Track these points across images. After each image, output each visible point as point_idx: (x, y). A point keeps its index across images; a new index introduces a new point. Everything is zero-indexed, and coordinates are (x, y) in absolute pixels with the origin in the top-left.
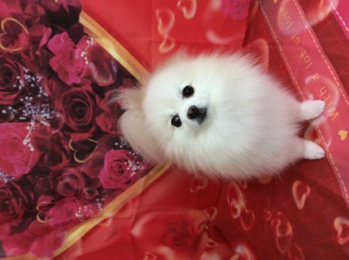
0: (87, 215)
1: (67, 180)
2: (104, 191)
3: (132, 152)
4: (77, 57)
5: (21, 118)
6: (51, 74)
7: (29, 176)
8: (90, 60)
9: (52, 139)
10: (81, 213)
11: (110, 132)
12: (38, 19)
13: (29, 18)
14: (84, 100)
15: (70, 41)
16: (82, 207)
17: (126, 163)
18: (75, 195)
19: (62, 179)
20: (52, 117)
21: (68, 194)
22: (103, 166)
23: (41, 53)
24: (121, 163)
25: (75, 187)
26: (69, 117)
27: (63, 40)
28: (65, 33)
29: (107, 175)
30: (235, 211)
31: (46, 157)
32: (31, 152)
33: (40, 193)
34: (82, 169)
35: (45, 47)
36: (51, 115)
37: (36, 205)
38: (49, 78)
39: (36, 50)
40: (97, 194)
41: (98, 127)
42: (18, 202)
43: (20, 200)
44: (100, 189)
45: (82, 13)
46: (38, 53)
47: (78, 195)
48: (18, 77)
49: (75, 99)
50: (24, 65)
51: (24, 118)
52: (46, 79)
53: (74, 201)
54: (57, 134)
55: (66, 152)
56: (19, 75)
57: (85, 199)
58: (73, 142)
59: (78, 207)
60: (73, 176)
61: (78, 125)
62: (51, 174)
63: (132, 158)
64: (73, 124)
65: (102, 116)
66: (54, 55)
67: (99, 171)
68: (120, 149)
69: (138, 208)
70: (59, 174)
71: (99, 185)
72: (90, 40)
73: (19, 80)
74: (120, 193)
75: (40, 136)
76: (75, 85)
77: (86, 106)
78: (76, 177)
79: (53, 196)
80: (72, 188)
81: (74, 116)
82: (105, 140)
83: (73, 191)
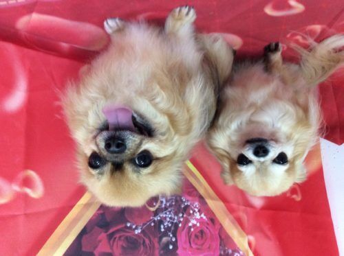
2: (222, 253)
17: (192, 230)
24: (193, 236)
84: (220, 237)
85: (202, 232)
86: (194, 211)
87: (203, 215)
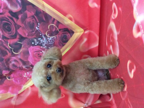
1: (13, 62)
3: (43, 47)
11: (28, 37)
14: (8, 21)
17: (41, 52)
19: (10, 62)
21: (15, 69)
22: (29, 55)
24: (38, 53)
25: (18, 66)
29: (33, 59)
33: (2, 70)
34: (19, 57)
41: (20, 35)
47: (21, 69)
49: (3, 22)
54: (0, 41)
55: (8, 50)
58: (10, 44)
59: (24, 73)
60: (15, 61)
61: (9, 35)
62: (4, 60)
63: (44, 50)
64: (7, 35)
65: (20, 28)
67: (28, 57)
68: (36, 46)
70: (8, 61)
71: (30, 64)
77: (10, 25)
78: (18, 61)
79: (9, 71)
80: (17, 66)
81: (6, 31)
82: (26, 42)
83: (18, 68)
85: (41, 56)
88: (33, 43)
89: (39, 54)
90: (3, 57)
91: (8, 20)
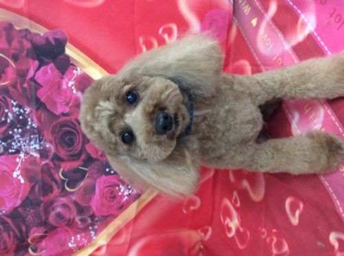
0: (80, 244)
1: (59, 210)
2: (97, 219)
4: (64, 87)
5: (10, 151)
6: (40, 105)
7: (20, 209)
8: (78, 89)
9: (42, 170)
10: (74, 243)
11: (100, 159)
12: (25, 53)
13: (16, 52)
14: (74, 129)
15: (56, 72)
16: (75, 236)
17: (117, 188)
18: (67, 225)
19: (53, 209)
20: (41, 148)
21: (60, 224)
22: (95, 194)
23: (28, 85)
25: (68, 216)
26: (59, 147)
27: (49, 71)
28: (52, 65)
29: (99, 202)
30: (230, 229)
31: (37, 188)
32: (21, 184)
33: (31, 226)
34: (74, 198)
35: (33, 79)
36: (40, 145)
37: (28, 237)
38: (37, 110)
39: (24, 83)
40: (90, 221)
41: (88, 154)
42: (9, 236)
43: (12, 233)
44: (92, 217)
45: (68, 44)
46: (25, 85)
47: (70, 223)
48: (6, 111)
49: (65, 129)
50: (12, 98)
51: (13, 151)
52: (34, 110)
53: (67, 231)
54: (47, 164)
55: (56, 182)
56: (8, 108)
57: (78, 228)
58: (63, 171)
59: (71, 237)
60: (64, 206)
61: (68, 153)
62: (42, 204)
63: (123, 183)
64: (63, 153)
66: (42, 87)
67: (91, 198)
68: (111, 174)
69: (132, 233)
70: (49, 206)
71: (91, 213)
72: (77, 70)
73: (7, 113)
74: (114, 219)
75: (30, 167)
76: (64, 114)
77: (75, 134)
78: (68, 207)
79: (45, 227)
80: (64, 218)
81: (64, 145)
82: (96, 167)
83: (65, 221)
84: (108, 216)
85: (114, 197)
86: (130, 189)
87: (126, 198)
88: (107, 170)
89: (112, 192)
90: (42, 199)
91: (74, 127)
